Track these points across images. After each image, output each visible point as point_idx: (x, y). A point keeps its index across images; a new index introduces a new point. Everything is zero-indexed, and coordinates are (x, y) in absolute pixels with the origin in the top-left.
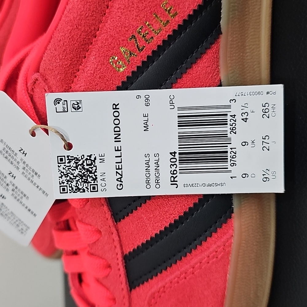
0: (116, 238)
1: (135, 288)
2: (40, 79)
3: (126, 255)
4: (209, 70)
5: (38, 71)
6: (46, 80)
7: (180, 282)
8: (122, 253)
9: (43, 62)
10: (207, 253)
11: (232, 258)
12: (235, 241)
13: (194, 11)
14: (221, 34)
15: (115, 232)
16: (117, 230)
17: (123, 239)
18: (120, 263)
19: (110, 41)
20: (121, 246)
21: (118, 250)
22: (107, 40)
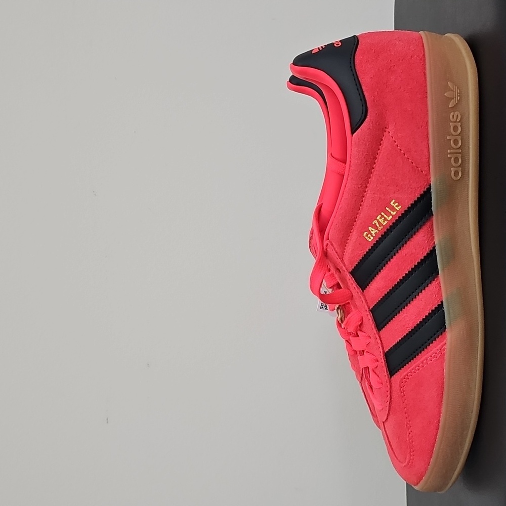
0: (379, 342)
1: (393, 375)
2: (329, 244)
3: (385, 353)
4: (425, 238)
5: (328, 239)
6: (332, 245)
7: (416, 372)
8: (383, 351)
9: (329, 236)
10: (430, 354)
11: (447, 357)
12: (447, 347)
13: (411, 204)
14: (433, 215)
15: (378, 338)
16: (380, 337)
17: (383, 342)
18: (382, 358)
19: (363, 224)
20: (383, 347)
21: (381, 350)
22: (361, 223)
